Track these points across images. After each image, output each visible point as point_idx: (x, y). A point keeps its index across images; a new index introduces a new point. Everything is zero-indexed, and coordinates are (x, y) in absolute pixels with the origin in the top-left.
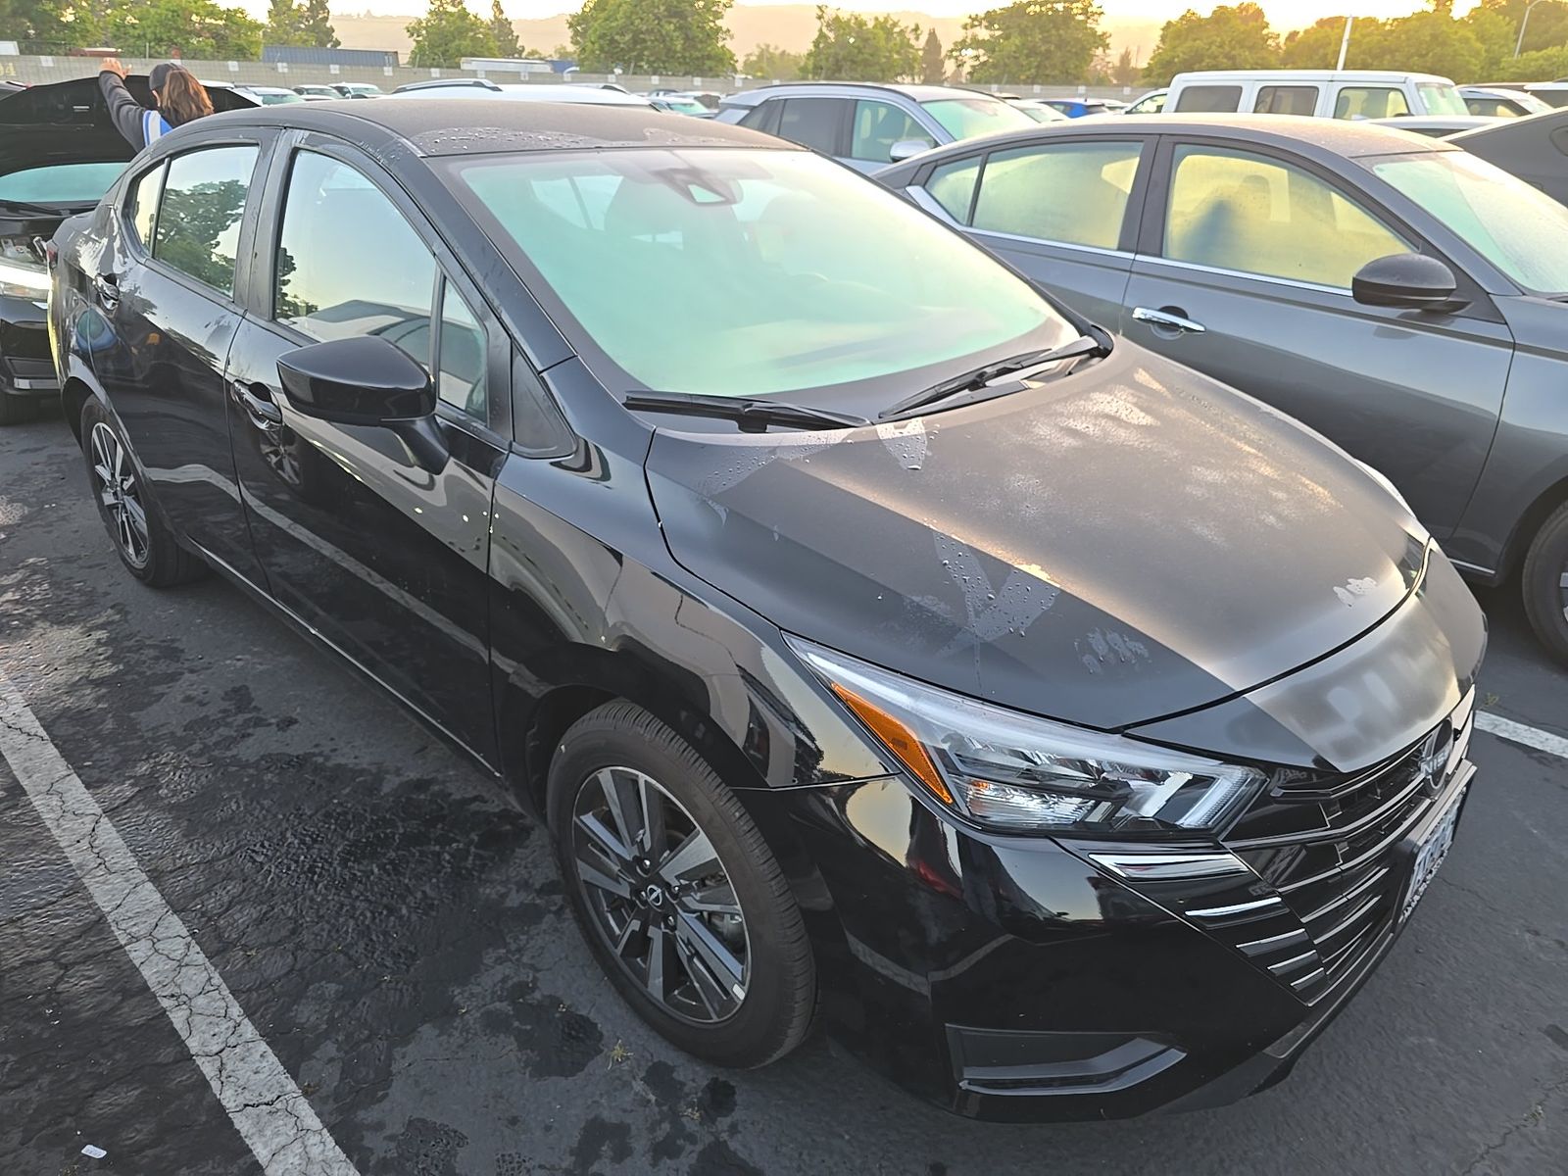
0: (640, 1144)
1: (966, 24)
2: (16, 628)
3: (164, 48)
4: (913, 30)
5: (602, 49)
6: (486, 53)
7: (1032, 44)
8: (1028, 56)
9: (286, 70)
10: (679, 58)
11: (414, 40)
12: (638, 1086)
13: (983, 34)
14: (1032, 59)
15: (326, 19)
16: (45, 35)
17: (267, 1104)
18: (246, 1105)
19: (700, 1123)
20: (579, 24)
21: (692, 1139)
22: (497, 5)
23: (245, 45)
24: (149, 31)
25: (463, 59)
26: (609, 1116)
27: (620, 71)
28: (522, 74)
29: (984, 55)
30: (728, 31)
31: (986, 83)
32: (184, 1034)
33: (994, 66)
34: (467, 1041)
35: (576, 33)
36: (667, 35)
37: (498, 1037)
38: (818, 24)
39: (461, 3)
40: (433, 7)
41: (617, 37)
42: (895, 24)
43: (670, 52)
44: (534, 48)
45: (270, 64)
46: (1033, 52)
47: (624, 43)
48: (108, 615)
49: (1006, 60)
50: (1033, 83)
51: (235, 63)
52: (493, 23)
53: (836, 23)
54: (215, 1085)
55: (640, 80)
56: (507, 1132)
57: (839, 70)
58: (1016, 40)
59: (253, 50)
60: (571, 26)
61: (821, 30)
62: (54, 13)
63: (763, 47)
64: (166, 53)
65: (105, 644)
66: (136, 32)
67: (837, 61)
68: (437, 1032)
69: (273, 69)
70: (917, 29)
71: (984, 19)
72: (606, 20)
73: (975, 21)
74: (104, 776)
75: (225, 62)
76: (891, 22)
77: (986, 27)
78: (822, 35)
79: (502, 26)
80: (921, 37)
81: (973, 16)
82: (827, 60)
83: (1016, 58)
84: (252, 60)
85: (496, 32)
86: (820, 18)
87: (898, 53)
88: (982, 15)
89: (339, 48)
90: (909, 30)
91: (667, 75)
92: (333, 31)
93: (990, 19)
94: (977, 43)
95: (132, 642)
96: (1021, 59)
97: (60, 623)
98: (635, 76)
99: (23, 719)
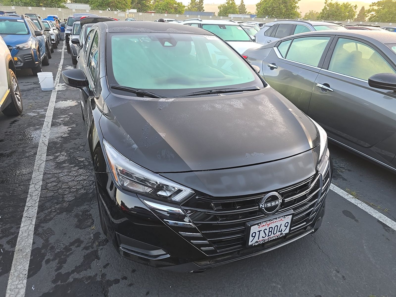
0: (83, 246)
1: (371, 5)
2: (58, 125)
3: (164, 11)
4: (354, 6)
5: (263, 12)
6: (236, 13)
7: (391, 11)
8: (389, 14)
9: (188, 17)
10: (283, 14)
11: (220, 10)
12: (92, 235)
13: (376, 8)
14: (391, 15)
15: (202, 5)
16: (143, 8)
17: (29, 218)
18: (26, 217)
19: (97, 246)
20: (259, 5)
21: (92, 248)
22: (242, 1)
23: (181, 11)
24: (162, 7)
25: (229, 14)
26: (82, 239)
27: (267, 17)
28: (242, 18)
29: (375, 14)
30: (298, 7)
31: (374, 22)
32: (27, 202)
33: (378, 17)
34: (69, 217)
35: (258, 8)
36: (281, 8)
37: (75, 218)
38: (325, 5)
39: (234, 1)
40: (227, 2)
41: (268, 9)
42: (349, 5)
43: (281, 13)
44: (249, 11)
45: (185, 15)
46: (391, 13)
47: (269, 10)
48: (74, 125)
49: (382, 15)
50: (390, 22)
51: (178, 15)
52: (240, 5)
53: (331, 5)
54: (25, 212)
55: (272, 20)
56: (62, 235)
57: (329, 17)
58: (386, 10)
59: (182, 12)
60: (257, 6)
61: (325, 7)
62: (145, 3)
63: (311, 11)
64: (164, 12)
65: (69, 131)
66: (159, 8)
67: (329, 15)
68: (66, 214)
69: (186, 16)
70: (356, 6)
71: (377, 3)
72: (266, 4)
73: (374, 4)
74: (51, 154)
75: (176, 15)
76: (348, 4)
77: (377, 6)
78: (325, 8)
79: (242, 6)
80: (357, 8)
81: (373, 2)
82: (326, 14)
83: (385, 15)
84: (182, 14)
85: (241, 8)
86: (325, 3)
87: (348, 13)
88: (376, 2)
89: (204, 12)
90: (353, 6)
91: (280, 18)
92: (203, 7)
93: (379, 4)
94: (373, 10)
95: (74, 131)
96: (387, 15)
97: (65, 126)
98: (271, 19)
99: (46, 141)
